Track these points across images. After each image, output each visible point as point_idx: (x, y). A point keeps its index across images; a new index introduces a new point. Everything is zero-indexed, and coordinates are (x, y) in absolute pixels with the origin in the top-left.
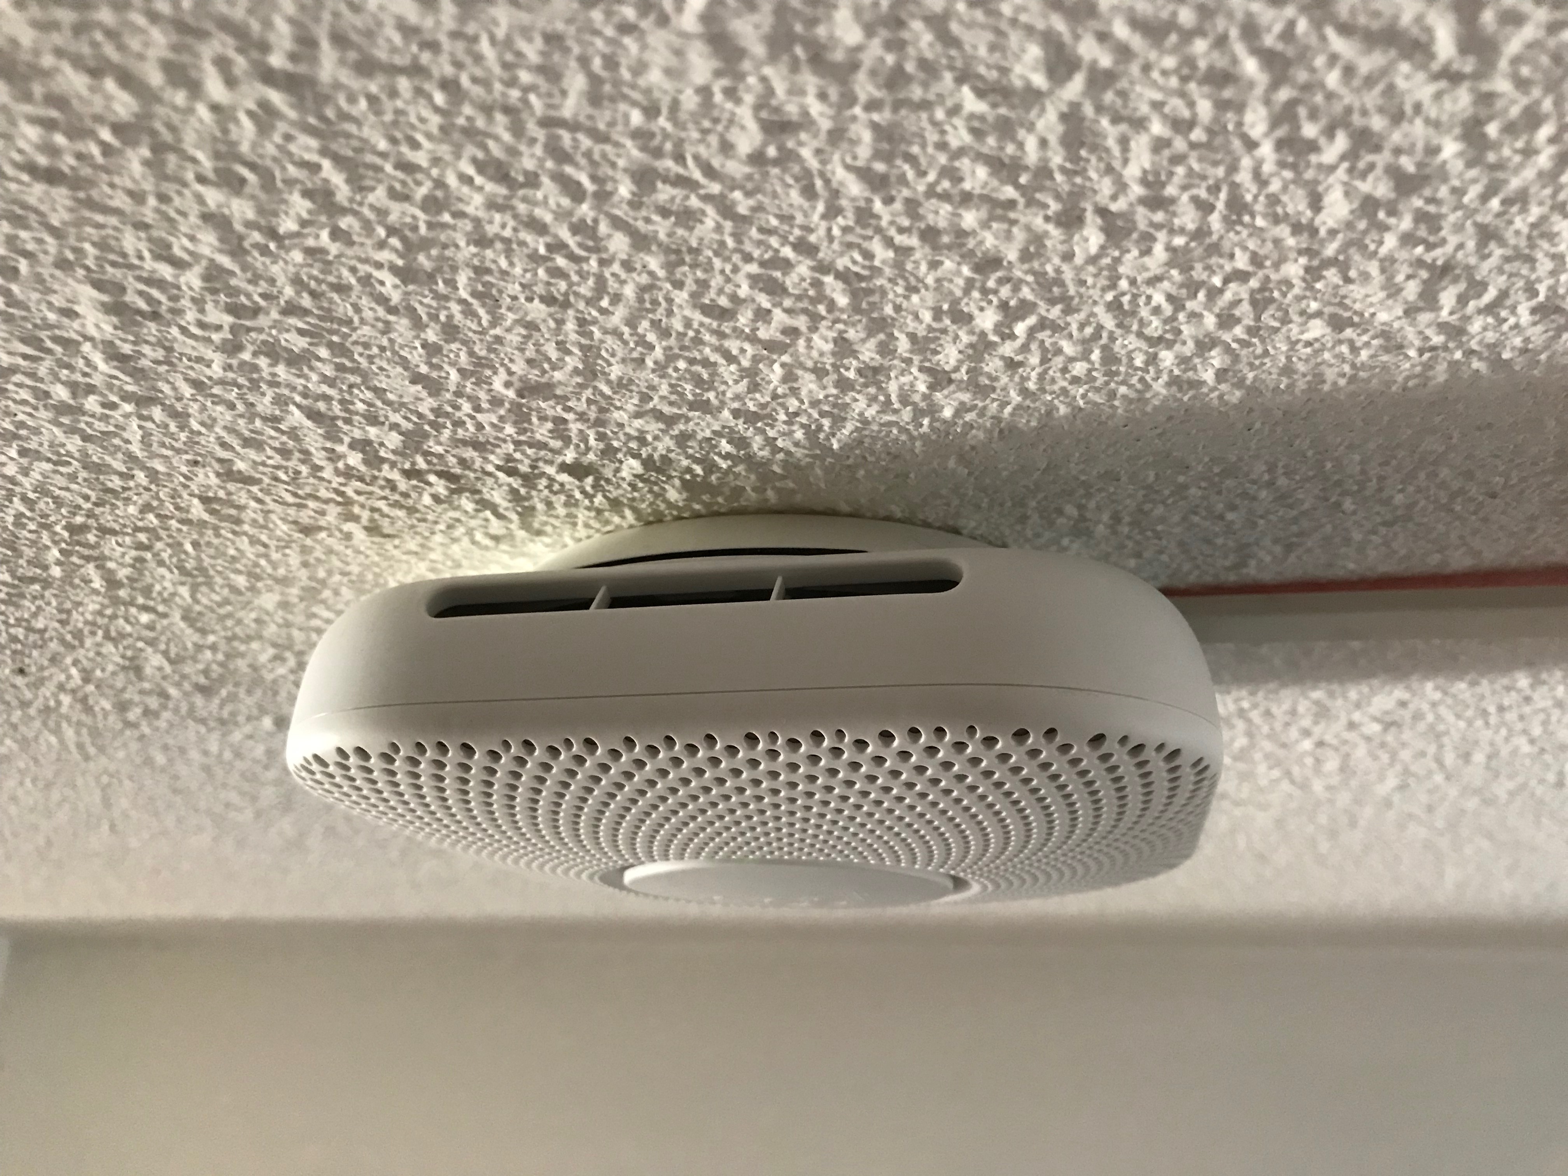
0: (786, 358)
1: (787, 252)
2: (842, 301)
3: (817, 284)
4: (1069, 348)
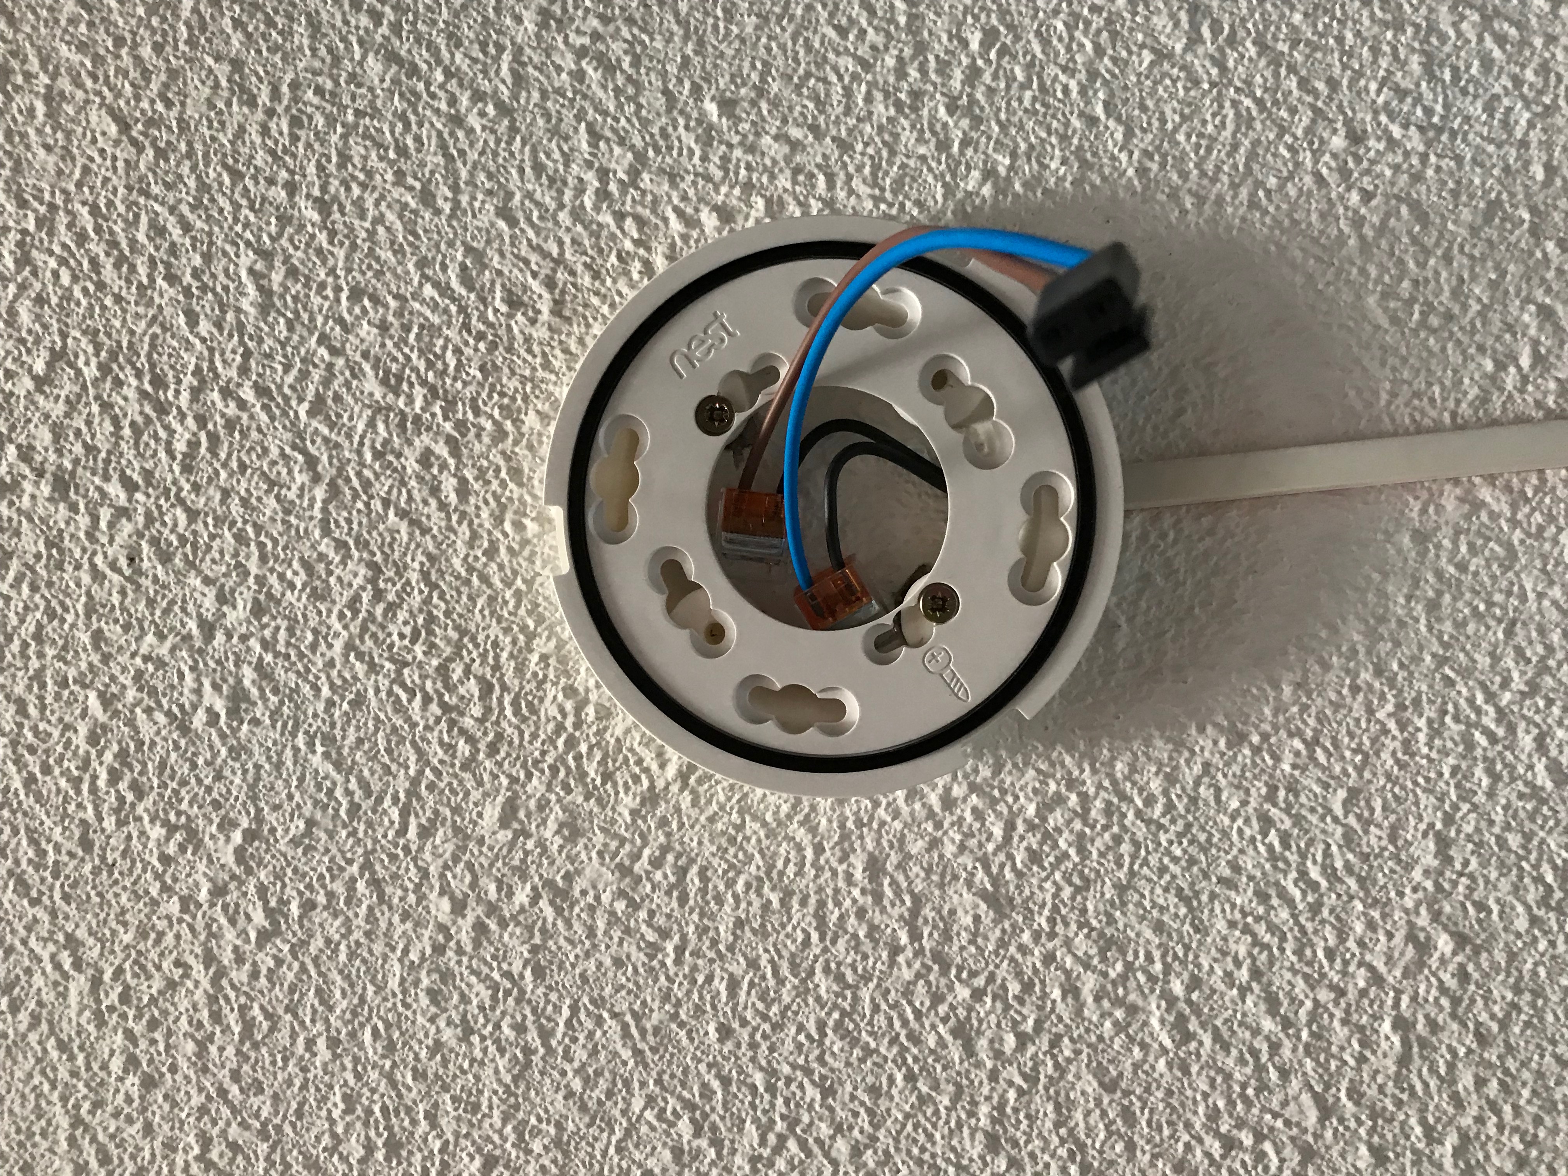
0: (869, 77)
2: (902, 20)
4: (1020, 76)
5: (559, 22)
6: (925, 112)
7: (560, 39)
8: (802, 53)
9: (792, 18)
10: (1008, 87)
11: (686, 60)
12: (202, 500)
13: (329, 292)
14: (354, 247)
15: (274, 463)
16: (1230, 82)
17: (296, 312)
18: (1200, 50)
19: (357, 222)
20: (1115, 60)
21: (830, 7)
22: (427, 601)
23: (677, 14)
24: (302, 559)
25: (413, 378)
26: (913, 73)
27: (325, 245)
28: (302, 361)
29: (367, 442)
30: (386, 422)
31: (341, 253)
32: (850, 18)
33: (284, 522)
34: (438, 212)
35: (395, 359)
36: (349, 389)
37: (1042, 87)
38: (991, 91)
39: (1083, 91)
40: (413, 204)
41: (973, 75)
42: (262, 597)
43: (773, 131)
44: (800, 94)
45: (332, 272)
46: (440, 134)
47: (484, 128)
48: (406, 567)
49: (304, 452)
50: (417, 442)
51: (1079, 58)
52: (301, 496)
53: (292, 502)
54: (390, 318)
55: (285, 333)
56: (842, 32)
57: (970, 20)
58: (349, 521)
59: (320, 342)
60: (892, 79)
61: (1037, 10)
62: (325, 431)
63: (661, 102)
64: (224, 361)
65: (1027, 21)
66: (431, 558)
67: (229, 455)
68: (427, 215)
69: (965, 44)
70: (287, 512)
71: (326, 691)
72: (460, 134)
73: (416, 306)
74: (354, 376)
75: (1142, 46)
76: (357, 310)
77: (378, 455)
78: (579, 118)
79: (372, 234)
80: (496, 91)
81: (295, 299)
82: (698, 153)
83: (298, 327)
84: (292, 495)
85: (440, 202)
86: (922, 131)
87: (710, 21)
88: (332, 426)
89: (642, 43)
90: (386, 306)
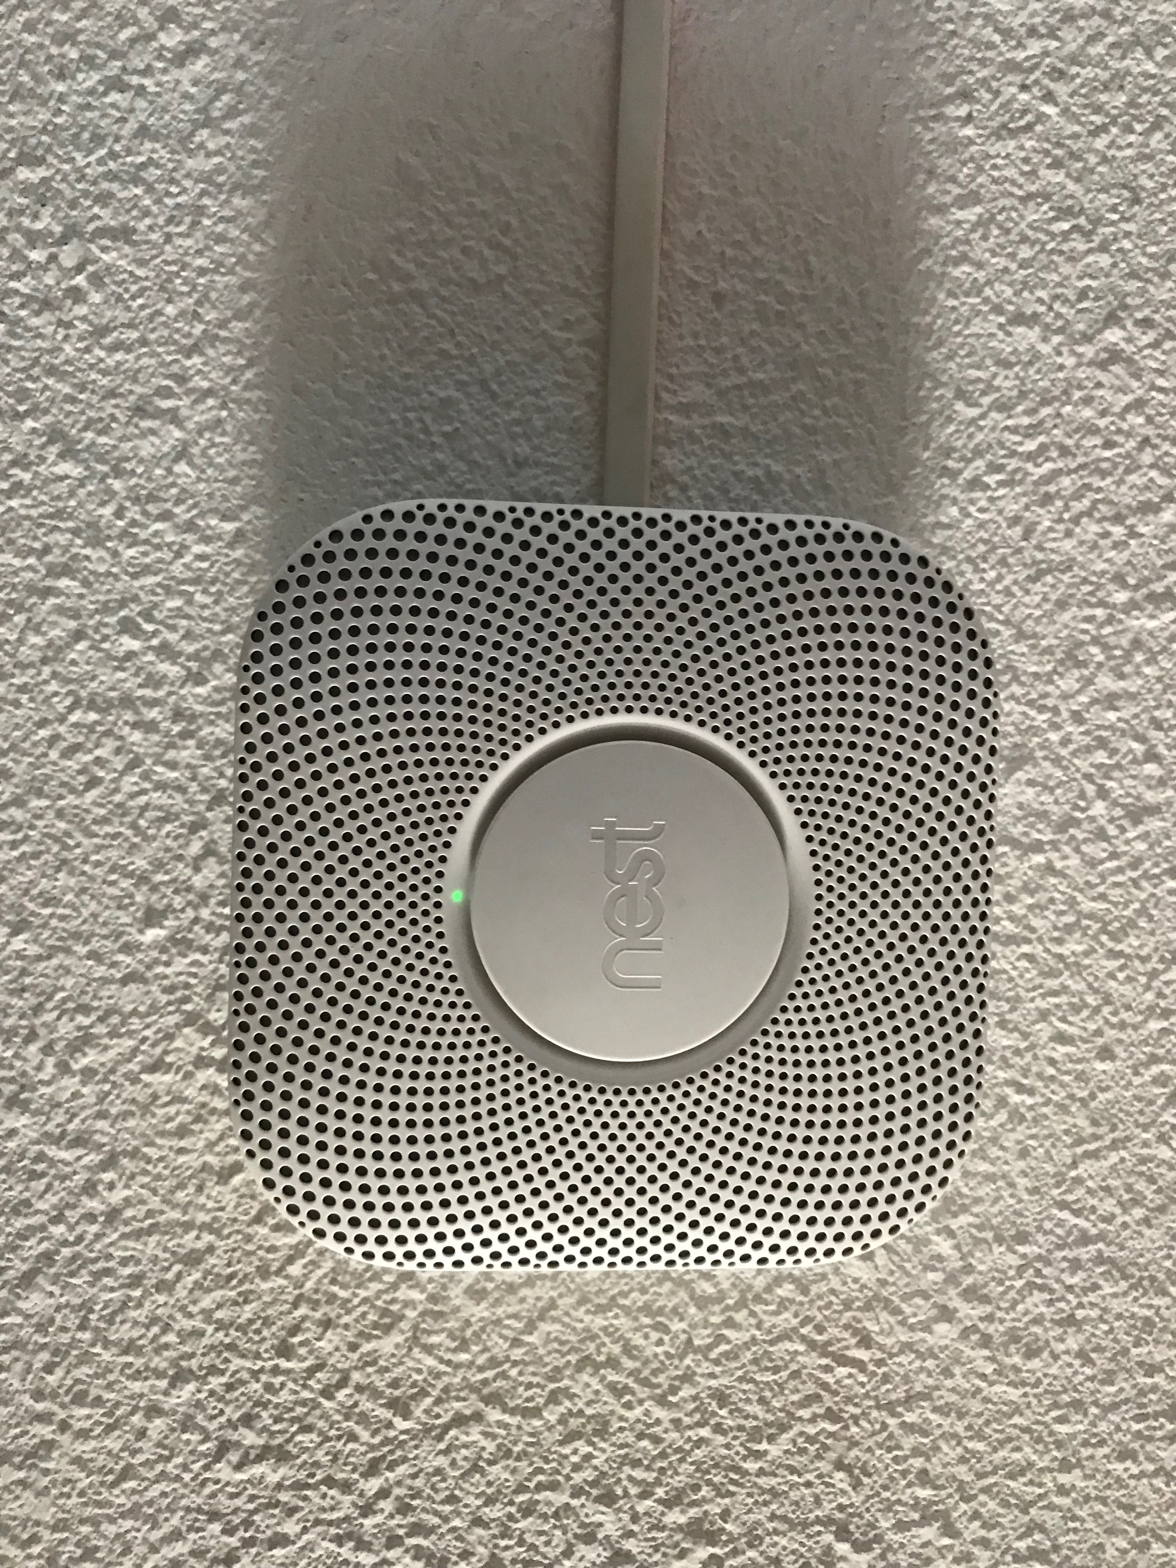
0: (149, 761)
1: (43, 733)
2: (93, 716)
3: (75, 725)
4: (177, 603)
5: (23, 1088)
6: (199, 708)
7: (43, 1090)
8: (108, 829)
9: (68, 834)
10: (188, 617)
11: (93, 955)
12: (481, 1550)
13: (277, 1381)
14: (231, 1347)
15: (453, 1463)
16: (224, 388)
17: (293, 1421)
18: (184, 412)
19: (205, 1341)
20: (178, 502)
21: (63, 791)
22: (627, 1311)
23: (39, 958)
24: (561, 1443)
25: (387, 1297)
26: (153, 714)
27: (224, 1380)
28: (347, 1418)
29: (448, 1356)
30: (429, 1333)
31: (237, 1362)
32: (80, 772)
33: (518, 1459)
34: (211, 1249)
35: (364, 1315)
36: (387, 1370)
37: (196, 581)
38: (188, 635)
39: (207, 540)
40: (197, 1275)
41: (166, 651)
42: (595, 1492)
43: (188, 871)
44: (154, 838)
45: (255, 1375)
46: (124, 1236)
47: (127, 1186)
48: (587, 1330)
49: (446, 1428)
50: (457, 1302)
51: (169, 538)
52: (494, 1437)
53: (499, 1447)
54: (318, 1315)
55: (314, 1436)
56: (93, 782)
57: (106, 646)
58: (529, 1386)
59: (330, 1397)
60: (156, 738)
61: (109, 574)
62: (428, 1401)
63: (133, 988)
64: (332, 1509)
65: (119, 585)
66: (582, 1301)
67: (436, 1513)
68: (212, 1261)
69: (130, 655)
70: (508, 1454)
71: (705, 1432)
72: (129, 1213)
73: (309, 1285)
74: (374, 1363)
75: (169, 471)
76: (303, 1351)
77: (464, 1345)
78: (135, 1080)
79: (221, 1326)
80: (87, 1168)
81: (277, 1420)
82: (198, 956)
83: (310, 1420)
84: (491, 1446)
85: (200, 1245)
86: (218, 715)
87: (54, 922)
88: (424, 1393)
89: (64, 1001)
90: (304, 1318)
